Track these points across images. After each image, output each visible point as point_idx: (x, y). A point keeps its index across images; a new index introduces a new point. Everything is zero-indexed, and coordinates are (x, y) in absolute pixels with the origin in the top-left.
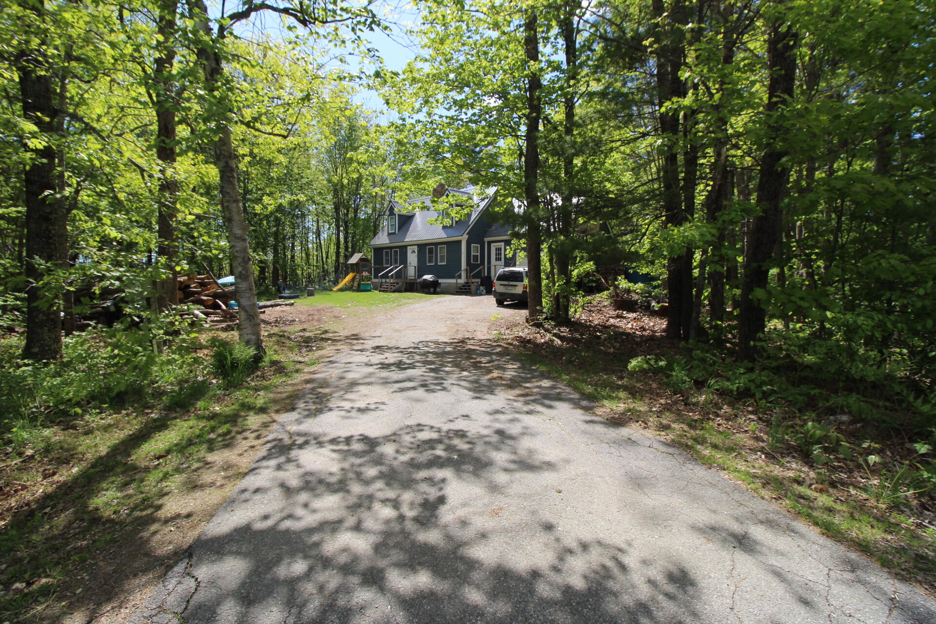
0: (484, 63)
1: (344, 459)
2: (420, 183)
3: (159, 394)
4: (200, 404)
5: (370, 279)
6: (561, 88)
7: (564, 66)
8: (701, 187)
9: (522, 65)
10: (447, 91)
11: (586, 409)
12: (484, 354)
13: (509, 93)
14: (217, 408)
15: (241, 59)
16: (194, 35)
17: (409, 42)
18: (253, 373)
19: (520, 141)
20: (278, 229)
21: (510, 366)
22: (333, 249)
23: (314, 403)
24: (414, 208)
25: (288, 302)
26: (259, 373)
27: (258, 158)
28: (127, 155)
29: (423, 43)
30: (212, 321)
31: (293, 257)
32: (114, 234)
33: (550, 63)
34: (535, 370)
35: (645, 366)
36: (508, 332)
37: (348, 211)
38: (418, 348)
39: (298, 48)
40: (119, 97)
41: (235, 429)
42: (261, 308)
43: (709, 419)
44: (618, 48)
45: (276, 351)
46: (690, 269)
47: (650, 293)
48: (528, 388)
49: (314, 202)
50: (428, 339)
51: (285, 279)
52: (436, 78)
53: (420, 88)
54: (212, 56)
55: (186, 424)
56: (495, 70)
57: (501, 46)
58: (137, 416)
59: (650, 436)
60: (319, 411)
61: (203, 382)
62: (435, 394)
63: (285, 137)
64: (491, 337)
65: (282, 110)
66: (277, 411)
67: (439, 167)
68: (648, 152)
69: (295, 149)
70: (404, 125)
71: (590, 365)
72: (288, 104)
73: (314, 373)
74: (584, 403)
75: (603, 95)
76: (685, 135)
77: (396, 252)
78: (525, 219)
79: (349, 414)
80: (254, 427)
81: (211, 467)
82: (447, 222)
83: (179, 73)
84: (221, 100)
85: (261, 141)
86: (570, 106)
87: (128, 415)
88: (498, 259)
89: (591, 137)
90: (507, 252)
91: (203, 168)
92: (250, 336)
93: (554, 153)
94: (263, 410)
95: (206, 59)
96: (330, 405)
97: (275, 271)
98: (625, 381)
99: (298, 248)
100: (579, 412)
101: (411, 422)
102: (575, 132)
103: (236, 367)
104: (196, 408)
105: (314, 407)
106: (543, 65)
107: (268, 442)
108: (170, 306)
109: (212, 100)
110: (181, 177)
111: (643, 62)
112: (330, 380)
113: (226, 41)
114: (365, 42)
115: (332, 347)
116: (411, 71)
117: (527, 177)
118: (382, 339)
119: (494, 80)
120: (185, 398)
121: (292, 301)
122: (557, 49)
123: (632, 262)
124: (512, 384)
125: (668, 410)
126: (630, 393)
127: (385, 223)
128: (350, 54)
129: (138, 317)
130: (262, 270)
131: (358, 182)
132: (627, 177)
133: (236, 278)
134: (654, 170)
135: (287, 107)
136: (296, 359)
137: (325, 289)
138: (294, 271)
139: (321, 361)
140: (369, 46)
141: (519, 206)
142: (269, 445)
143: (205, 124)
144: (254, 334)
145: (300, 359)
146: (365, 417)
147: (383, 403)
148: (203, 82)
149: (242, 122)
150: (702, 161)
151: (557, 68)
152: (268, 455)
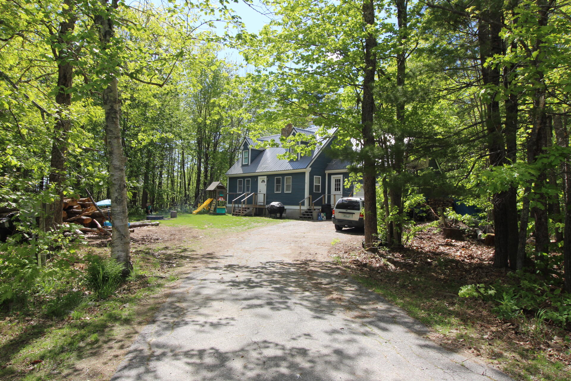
0: (328, 26)
1: (196, 372)
2: (272, 124)
3: (40, 303)
4: (74, 314)
5: (225, 204)
6: (394, 46)
7: (397, 28)
8: (522, 130)
9: (360, 28)
10: (296, 48)
11: (420, 333)
12: (325, 276)
13: (349, 51)
14: (87, 318)
15: (130, 24)
16: (93, 5)
17: (265, 10)
18: (121, 286)
19: (358, 89)
20: (149, 160)
21: (348, 288)
22: (194, 176)
23: (172, 316)
24: (265, 145)
25: (154, 222)
26: (126, 286)
27: (137, 102)
28: (32, 98)
29: (277, 11)
30: (89, 238)
31: (160, 183)
32: (14, 162)
33: (384, 26)
34: (371, 293)
35: (475, 294)
36: (346, 255)
37: (209, 145)
38: (266, 268)
39: (175, 15)
40: (28, 52)
41: (102, 338)
42: (131, 227)
43: (540, 349)
44: (444, 13)
45: (141, 267)
46: (514, 202)
47: (476, 224)
48: (364, 310)
49: (181, 137)
50: (274, 261)
51: (152, 202)
52: (287, 38)
53: (274, 47)
54: (107, 22)
55: (60, 332)
56: (337, 31)
57: (343, 12)
58: (18, 323)
59: (483, 363)
60: (175, 325)
61: (78, 293)
62: (280, 312)
63: (161, 86)
64: (331, 260)
65: (160, 64)
66: (140, 323)
67: (288, 111)
68: (472, 99)
69: (167, 94)
70: (259, 76)
71: (423, 290)
72: (165, 59)
73: (173, 288)
74: (417, 327)
75: (431, 51)
76: (506, 85)
77: (248, 181)
78: (362, 156)
79: (203, 328)
80: (119, 337)
81: (79, 374)
82: (294, 156)
83: (79, 35)
84: (112, 56)
85: (140, 87)
86: (401, 61)
87: (11, 321)
88: (337, 189)
89: (420, 86)
90: (346, 183)
91: (92, 109)
92: (120, 253)
93: (388, 100)
94: (127, 321)
95: (101, 24)
96: (187, 319)
97: (145, 194)
98: (456, 307)
99: (165, 176)
100: (413, 335)
101: (258, 339)
102: (406, 82)
103: (107, 281)
104: (69, 317)
105: (172, 321)
106: (378, 27)
107: (130, 352)
108: (56, 224)
109: (105, 57)
110: (74, 117)
111: (466, 24)
112: (186, 295)
113: (119, 9)
114: (230, 11)
115: (190, 265)
116: (267, 34)
117: (364, 120)
118: (233, 259)
119: (336, 40)
120: (61, 307)
121: (157, 222)
122: (390, 14)
123: (459, 195)
124: (350, 306)
125: (499, 338)
126: (462, 320)
127: (239, 156)
128: (218, 20)
129: (28, 234)
130: (135, 195)
131: (218, 122)
132: (453, 121)
133: (112, 202)
134: (477, 114)
135: (164, 62)
136: (158, 275)
137: (187, 212)
138: (160, 195)
139: (179, 277)
140: (233, 14)
141: (356, 145)
142: (131, 355)
143: (98, 76)
144: (123, 251)
145: (162, 275)
146: (216, 332)
147: (233, 319)
148: (98, 42)
149: (127, 74)
150: (521, 107)
151: (389, 29)
152: (129, 365)
